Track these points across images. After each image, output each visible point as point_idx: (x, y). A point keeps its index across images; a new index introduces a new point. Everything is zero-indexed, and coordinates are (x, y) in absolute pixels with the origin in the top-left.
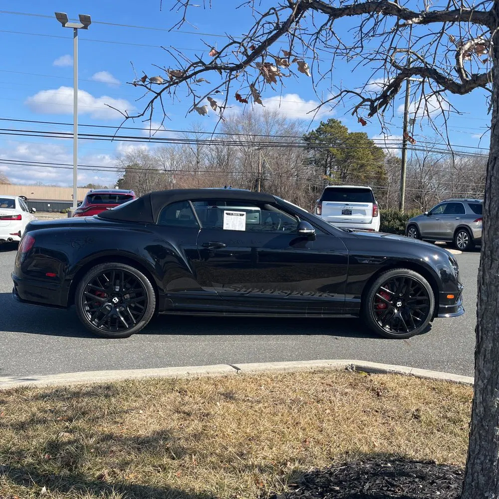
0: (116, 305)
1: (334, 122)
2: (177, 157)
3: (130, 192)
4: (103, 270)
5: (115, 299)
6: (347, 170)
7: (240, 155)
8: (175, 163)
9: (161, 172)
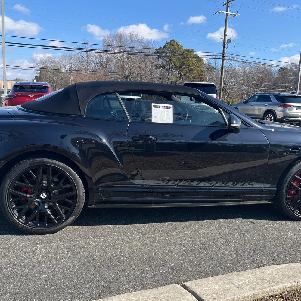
0: (44, 201)
1: (174, 42)
2: (73, 62)
3: (46, 84)
4: (29, 166)
5: (43, 195)
6: (182, 73)
7: (114, 61)
8: (72, 66)
9: (63, 71)
